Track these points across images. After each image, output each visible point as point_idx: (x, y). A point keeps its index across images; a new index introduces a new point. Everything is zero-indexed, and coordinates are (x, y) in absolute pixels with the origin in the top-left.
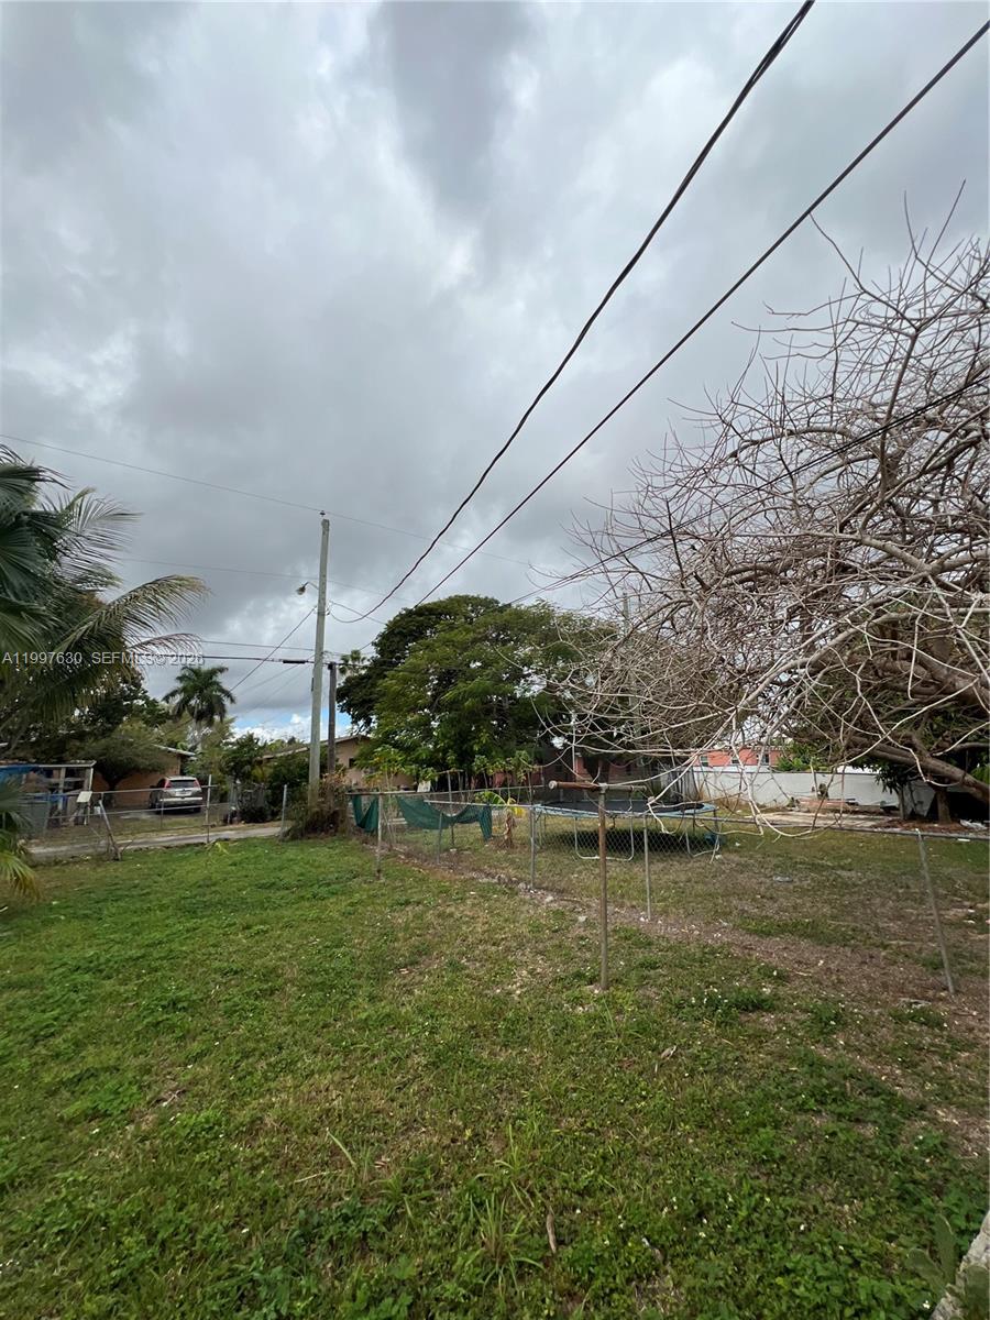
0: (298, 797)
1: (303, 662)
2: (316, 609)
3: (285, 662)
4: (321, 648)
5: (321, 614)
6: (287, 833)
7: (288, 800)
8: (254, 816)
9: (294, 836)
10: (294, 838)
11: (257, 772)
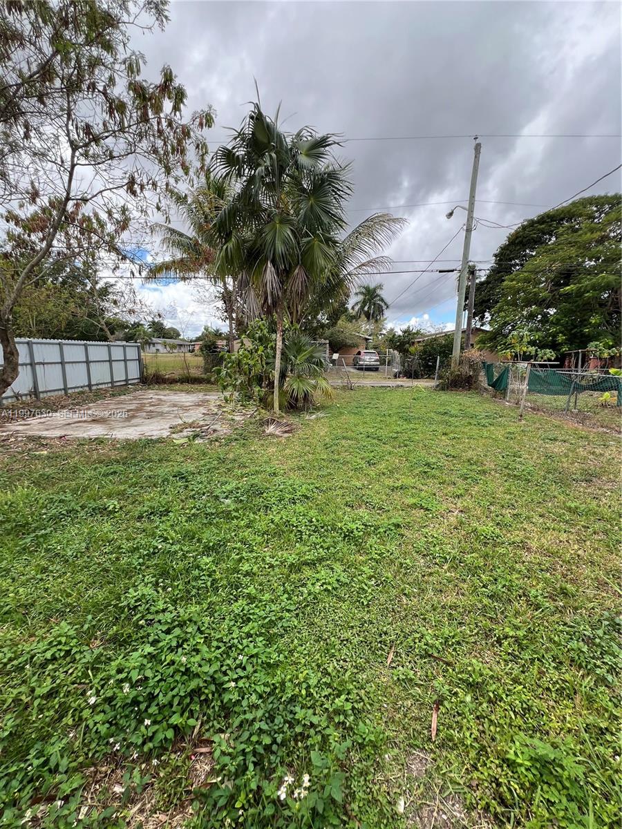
0: (445, 364)
1: (452, 271)
2: (465, 228)
3: (440, 272)
4: (467, 259)
5: (469, 231)
6: (438, 386)
7: (439, 366)
8: (410, 374)
9: (443, 388)
10: (443, 389)
11: (412, 349)
